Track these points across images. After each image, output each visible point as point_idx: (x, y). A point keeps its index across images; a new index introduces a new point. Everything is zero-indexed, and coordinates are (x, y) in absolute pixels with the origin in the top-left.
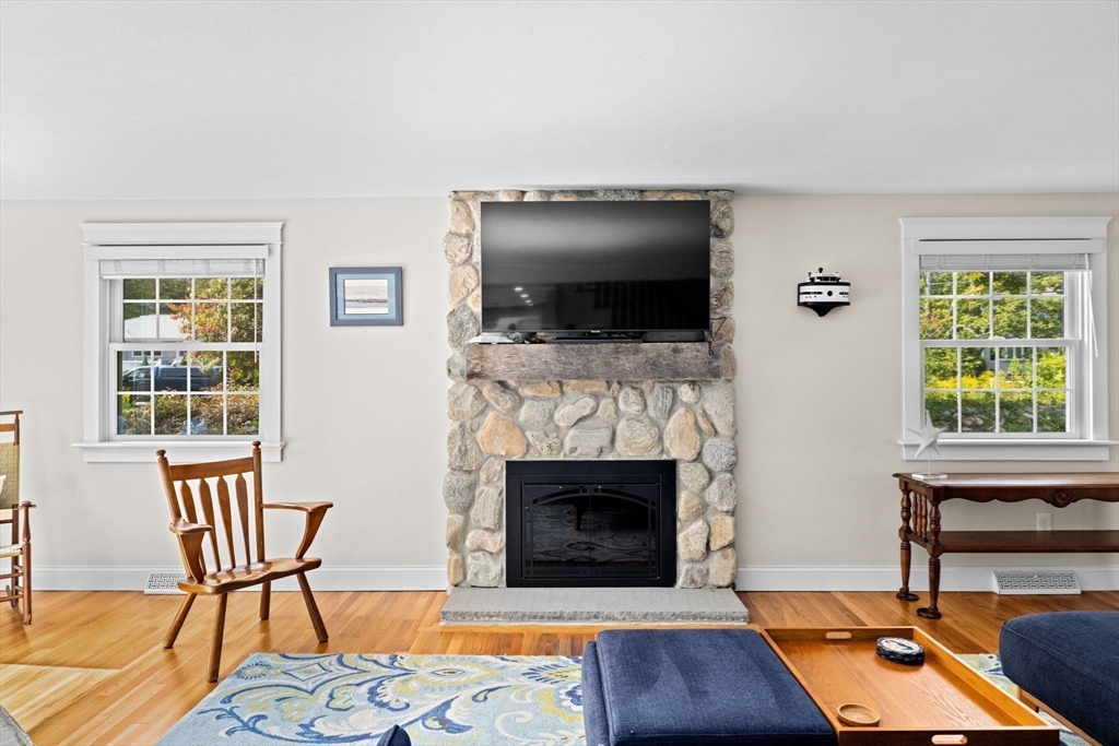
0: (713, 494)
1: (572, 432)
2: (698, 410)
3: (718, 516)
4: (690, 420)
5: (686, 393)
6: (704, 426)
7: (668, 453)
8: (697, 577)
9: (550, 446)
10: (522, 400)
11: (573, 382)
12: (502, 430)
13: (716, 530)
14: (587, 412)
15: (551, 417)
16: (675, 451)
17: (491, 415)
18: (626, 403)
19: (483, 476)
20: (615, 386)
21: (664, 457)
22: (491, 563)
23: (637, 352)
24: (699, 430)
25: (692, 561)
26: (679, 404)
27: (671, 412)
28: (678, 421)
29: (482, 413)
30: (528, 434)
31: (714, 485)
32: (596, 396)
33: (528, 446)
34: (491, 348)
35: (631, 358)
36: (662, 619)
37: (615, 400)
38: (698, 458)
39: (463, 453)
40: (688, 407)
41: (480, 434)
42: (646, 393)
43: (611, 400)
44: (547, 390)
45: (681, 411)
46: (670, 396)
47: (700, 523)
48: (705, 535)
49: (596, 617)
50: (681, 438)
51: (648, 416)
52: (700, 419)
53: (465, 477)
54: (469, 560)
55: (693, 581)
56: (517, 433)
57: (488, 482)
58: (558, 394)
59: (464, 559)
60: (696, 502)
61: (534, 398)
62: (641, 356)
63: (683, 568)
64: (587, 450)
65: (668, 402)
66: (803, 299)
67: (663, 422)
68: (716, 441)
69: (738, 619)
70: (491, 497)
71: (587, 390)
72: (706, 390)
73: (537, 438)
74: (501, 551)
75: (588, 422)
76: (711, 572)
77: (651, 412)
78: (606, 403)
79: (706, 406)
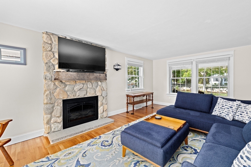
0: (104, 101)
1: (78, 92)
2: (102, 86)
3: (105, 105)
4: (100, 88)
5: (100, 83)
6: (103, 89)
7: (97, 94)
8: (102, 117)
9: (73, 95)
10: (66, 86)
11: (78, 81)
12: (61, 92)
13: (105, 107)
14: (82, 87)
15: (74, 89)
16: (98, 94)
17: (58, 89)
18: (89, 85)
19: (56, 104)
20: (87, 82)
21: (96, 95)
22: (59, 125)
23: (93, 75)
24: (102, 90)
25: (101, 114)
26: (98, 85)
27: (97, 87)
28: (98, 89)
29: (56, 89)
30: (68, 93)
31: (104, 99)
32: (83, 84)
33: (68, 96)
34: (61, 73)
35: (92, 76)
36: (102, 125)
37: (87, 84)
38: (101, 95)
39: (51, 99)
40: (100, 86)
41: (55, 94)
42: (93, 83)
43: (86, 85)
44: (73, 83)
45: (99, 86)
46: (97, 84)
47: (102, 107)
48: (103, 109)
49: (90, 129)
50: (99, 91)
51: (93, 88)
52: (102, 88)
53: (51, 105)
54: (52, 125)
55: (101, 117)
56: (66, 93)
57: (58, 105)
58: (75, 84)
59: (50, 126)
60: (101, 103)
61: (69, 85)
62: (94, 76)
63: (99, 116)
64: (82, 95)
65: (97, 85)
66: (115, 68)
67: (96, 89)
68: (104, 92)
69: (113, 122)
70: (59, 109)
71: (82, 83)
72: (102, 82)
73: (70, 94)
74: (61, 121)
75: (81, 90)
76: (104, 115)
77: (94, 87)
78: (85, 85)
79: (103, 86)
